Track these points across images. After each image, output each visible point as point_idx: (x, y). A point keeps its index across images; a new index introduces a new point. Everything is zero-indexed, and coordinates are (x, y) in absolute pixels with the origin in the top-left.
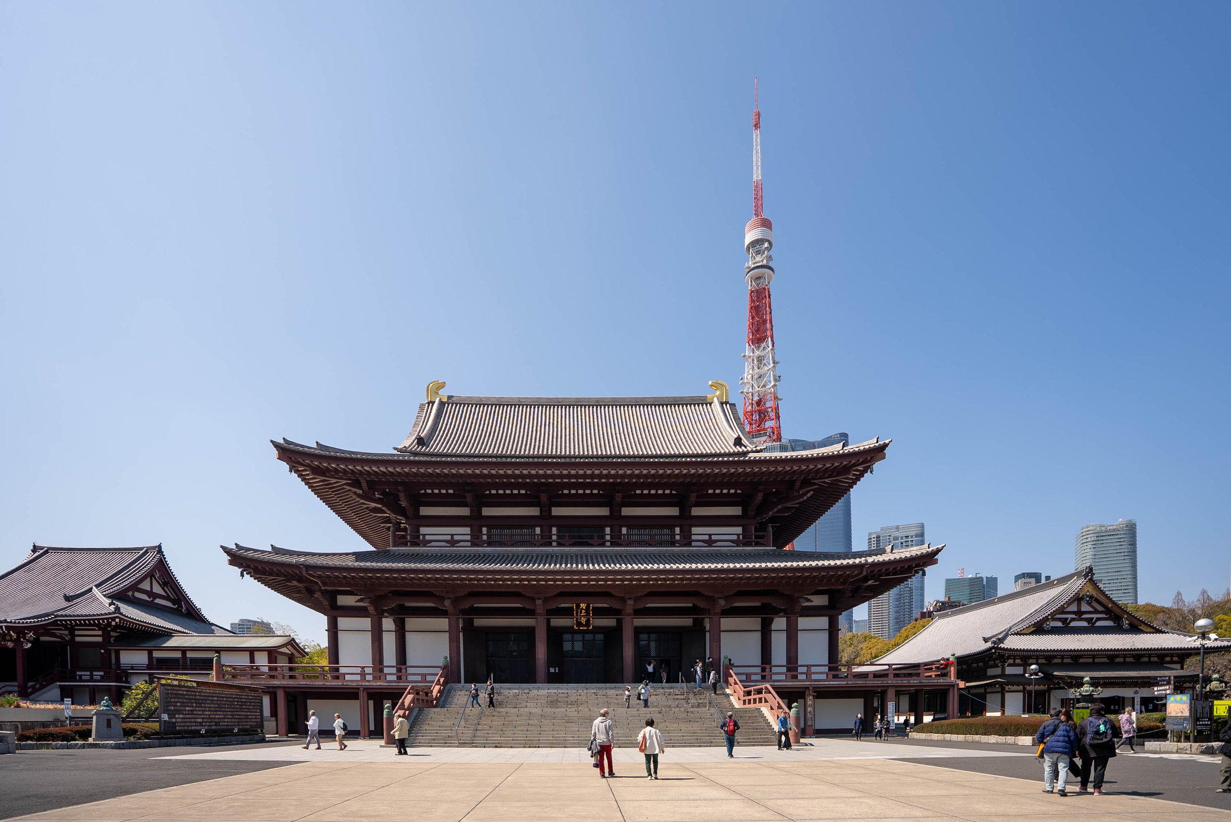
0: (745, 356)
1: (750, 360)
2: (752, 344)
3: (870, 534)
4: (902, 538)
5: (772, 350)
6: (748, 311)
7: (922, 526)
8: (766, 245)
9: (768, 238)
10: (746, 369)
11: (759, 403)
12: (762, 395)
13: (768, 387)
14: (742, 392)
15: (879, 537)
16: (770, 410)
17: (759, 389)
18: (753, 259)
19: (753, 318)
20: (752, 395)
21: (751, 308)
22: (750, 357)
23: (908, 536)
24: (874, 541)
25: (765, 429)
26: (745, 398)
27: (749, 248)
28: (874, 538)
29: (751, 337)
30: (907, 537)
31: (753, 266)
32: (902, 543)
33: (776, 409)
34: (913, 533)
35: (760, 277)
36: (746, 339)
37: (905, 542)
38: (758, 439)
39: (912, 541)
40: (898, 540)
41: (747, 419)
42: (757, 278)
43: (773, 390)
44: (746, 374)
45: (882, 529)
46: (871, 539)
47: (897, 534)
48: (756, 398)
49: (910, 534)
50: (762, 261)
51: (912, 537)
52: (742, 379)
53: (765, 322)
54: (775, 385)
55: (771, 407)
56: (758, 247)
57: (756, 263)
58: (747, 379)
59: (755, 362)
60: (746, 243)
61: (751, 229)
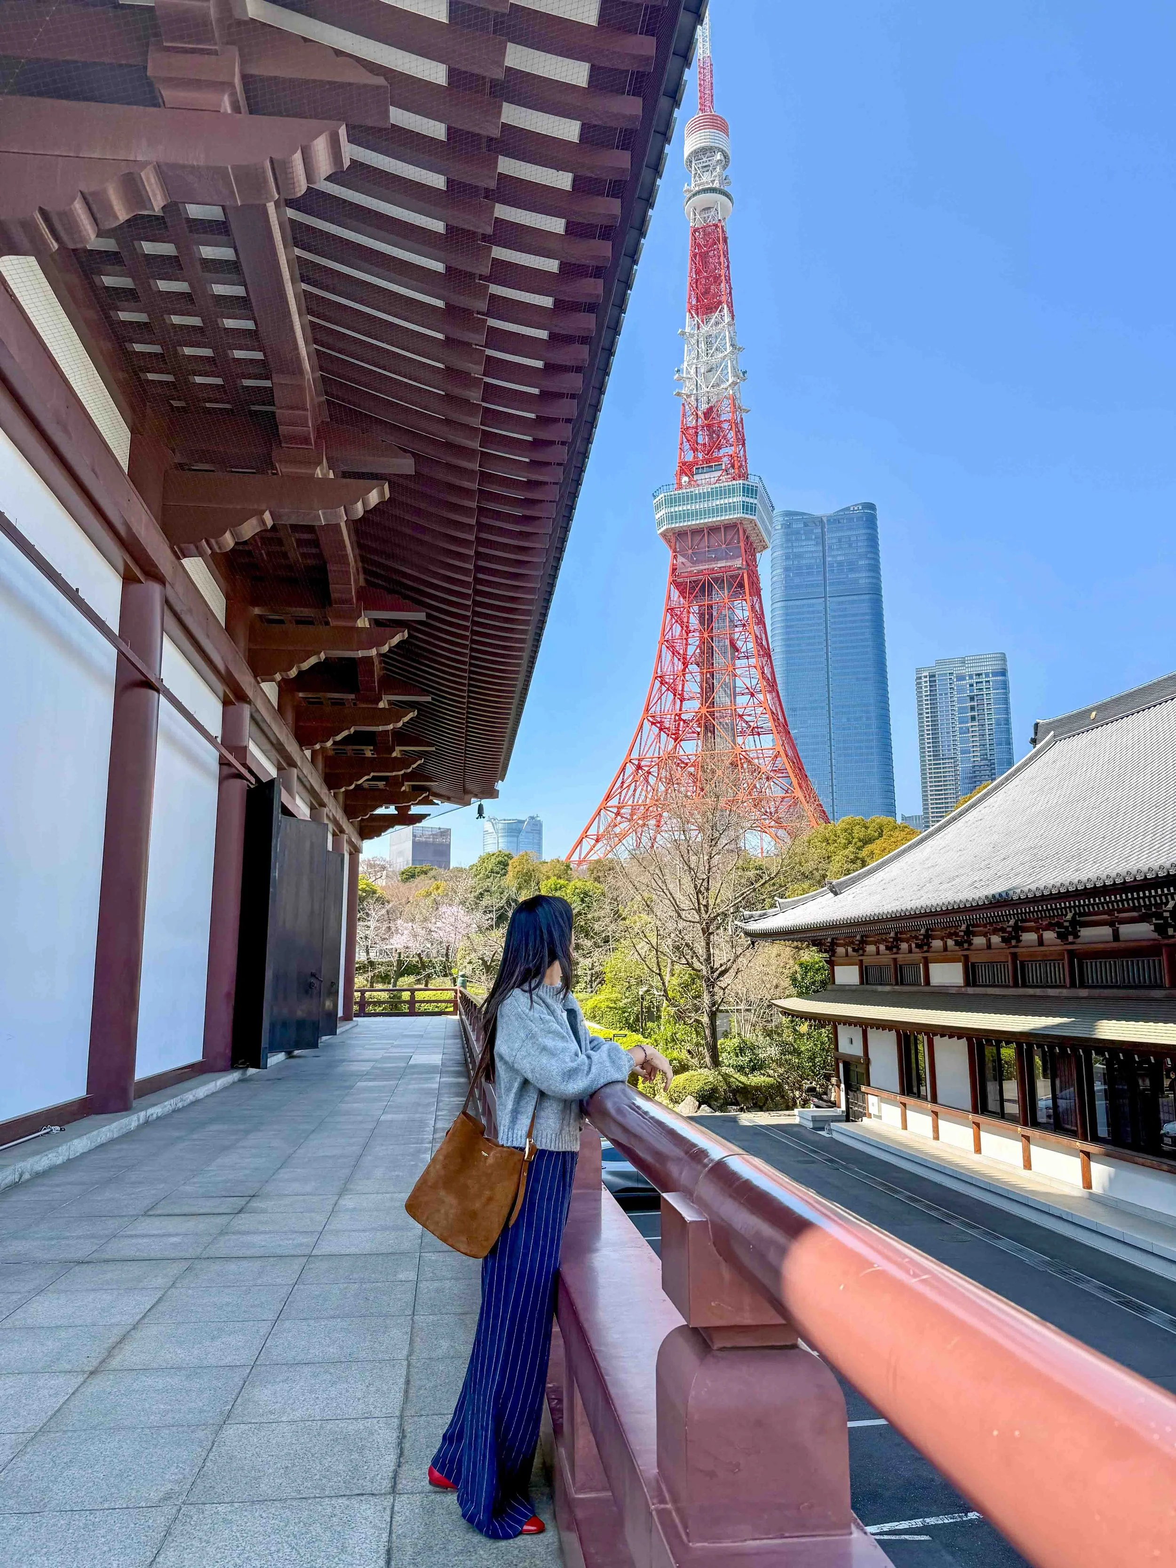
0: (683, 333)
1: (693, 341)
2: (697, 314)
3: (918, 671)
4: (971, 677)
5: (729, 324)
6: (689, 261)
7: (1003, 658)
8: (719, 156)
9: (721, 146)
10: (686, 358)
11: (707, 414)
12: (714, 400)
13: (722, 386)
14: (679, 394)
15: (934, 676)
16: (726, 426)
17: (708, 390)
18: (697, 179)
19: (698, 272)
20: (697, 400)
21: (695, 255)
22: (692, 336)
23: (981, 674)
24: (926, 682)
25: (719, 459)
26: (683, 404)
27: (691, 162)
28: (926, 677)
29: (694, 302)
30: (979, 675)
31: (697, 189)
32: (971, 685)
33: (738, 426)
34: (989, 669)
35: (709, 208)
36: (687, 306)
37: (977, 683)
38: (707, 476)
39: (988, 681)
40: (965, 679)
41: (688, 441)
42: (704, 210)
43: (731, 392)
44: (686, 364)
45: (939, 663)
46: (920, 678)
47: (965, 671)
48: (704, 407)
49: (983, 670)
50: (713, 181)
51: (987, 675)
52: (678, 371)
53: (717, 279)
54: (734, 384)
55: (729, 421)
56: (705, 159)
57: (703, 184)
58: (688, 373)
59: (703, 346)
60: (686, 154)
61: (691, 133)
